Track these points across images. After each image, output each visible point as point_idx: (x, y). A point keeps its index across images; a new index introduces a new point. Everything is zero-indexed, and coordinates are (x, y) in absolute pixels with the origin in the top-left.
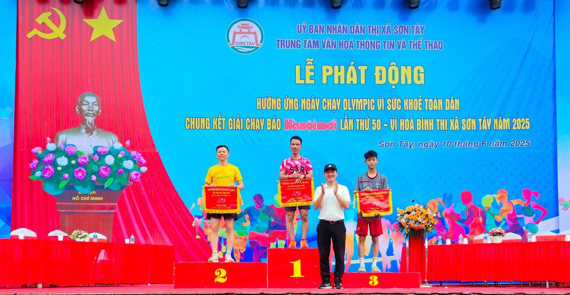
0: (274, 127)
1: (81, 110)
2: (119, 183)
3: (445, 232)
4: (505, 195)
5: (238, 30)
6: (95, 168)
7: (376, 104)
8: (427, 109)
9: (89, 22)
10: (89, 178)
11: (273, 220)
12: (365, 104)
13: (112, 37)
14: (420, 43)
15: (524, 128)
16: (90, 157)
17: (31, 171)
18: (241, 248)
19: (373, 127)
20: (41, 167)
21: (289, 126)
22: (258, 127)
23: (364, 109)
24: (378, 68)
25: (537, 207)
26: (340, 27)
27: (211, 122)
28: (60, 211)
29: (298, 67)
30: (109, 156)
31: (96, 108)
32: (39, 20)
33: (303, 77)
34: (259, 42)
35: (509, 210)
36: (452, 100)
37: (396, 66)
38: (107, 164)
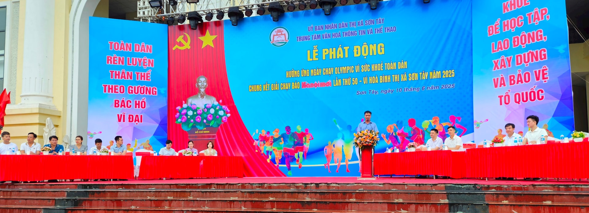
0: (296, 87)
1: (198, 85)
2: (217, 123)
3: (398, 144)
4: (437, 120)
5: (275, 34)
6: (205, 116)
7: (354, 69)
8: (386, 69)
9: (202, 38)
10: (202, 121)
11: (296, 140)
12: (348, 69)
13: (212, 45)
14: (382, 29)
15: (451, 76)
16: (203, 110)
17: (176, 119)
18: (279, 157)
19: (353, 83)
20: (180, 117)
21: (304, 86)
22: (287, 88)
23: (347, 73)
24: (355, 47)
25: (460, 126)
26: (332, 25)
27: (262, 87)
28: (190, 139)
29: (309, 52)
30: (212, 109)
31: (205, 84)
32: (178, 40)
33: (312, 57)
34: (287, 40)
35: (440, 129)
36: (402, 63)
37: (367, 44)
38: (211, 113)
